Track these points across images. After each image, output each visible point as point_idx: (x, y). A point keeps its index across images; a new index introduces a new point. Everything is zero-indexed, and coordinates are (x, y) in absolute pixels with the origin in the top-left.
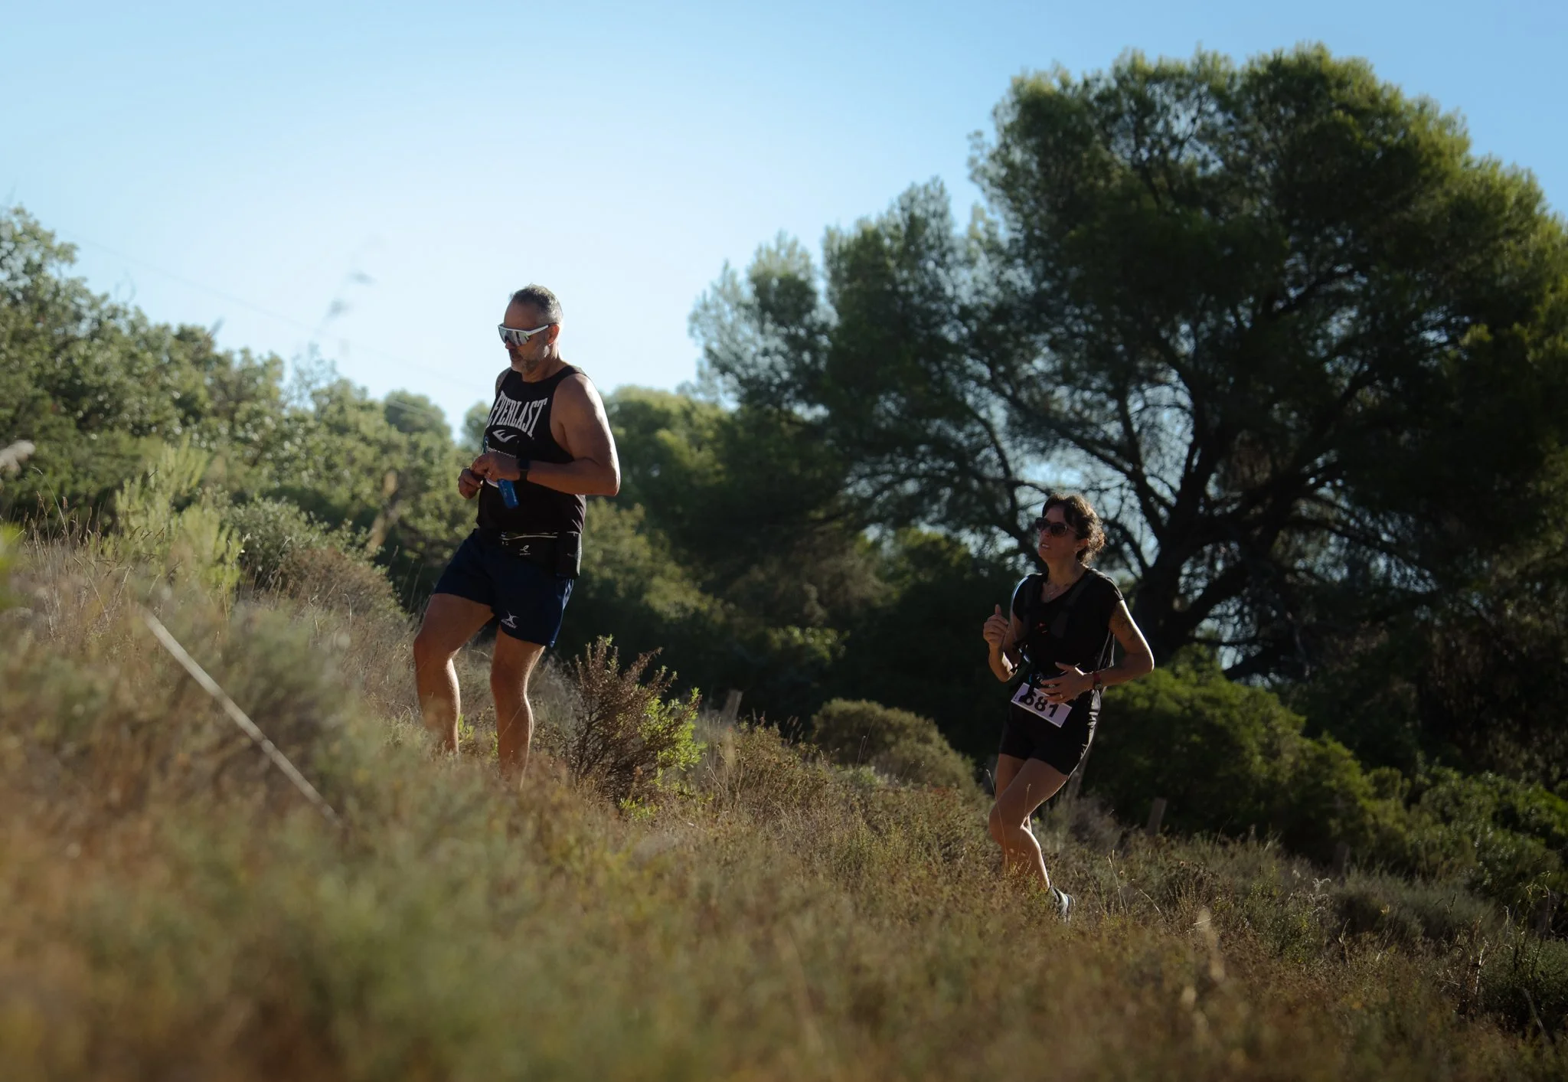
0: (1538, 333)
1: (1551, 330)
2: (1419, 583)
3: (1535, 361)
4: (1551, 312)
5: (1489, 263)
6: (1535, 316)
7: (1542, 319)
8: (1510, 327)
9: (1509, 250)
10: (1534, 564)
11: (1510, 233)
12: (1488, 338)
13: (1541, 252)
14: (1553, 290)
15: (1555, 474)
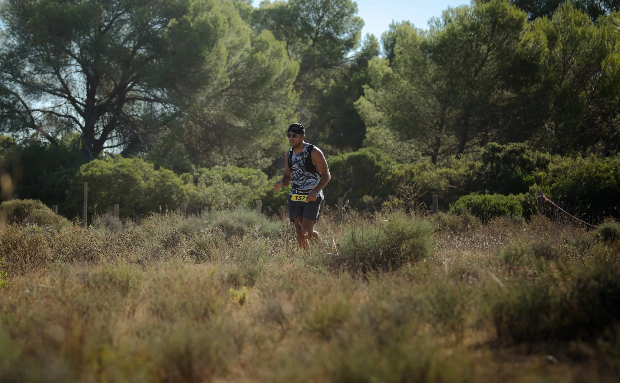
0: (191, 17)
1: (195, 15)
2: (171, 109)
3: (194, 26)
4: (194, 9)
6: (188, 11)
7: (192, 12)
8: (182, 17)
10: (210, 93)
12: (177, 22)
15: (210, 62)
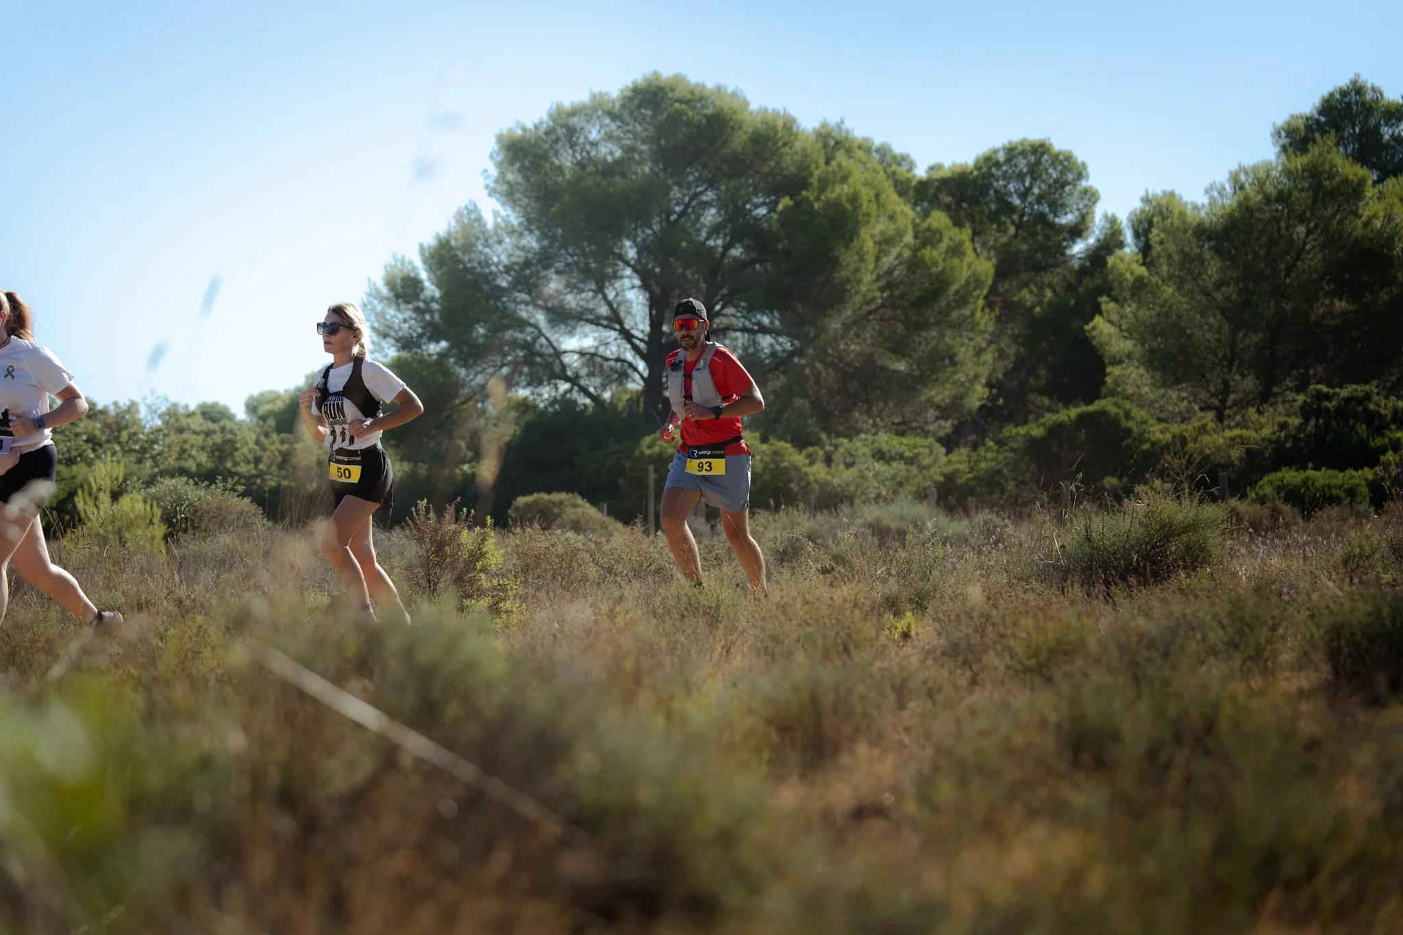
0: (816, 193)
1: (822, 190)
2: (786, 344)
3: (820, 208)
4: (819, 181)
5: (778, 163)
6: (810, 185)
7: (816, 185)
8: (800, 193)
9: (787, 154)
10: (849, 317)
11: (785, 144)
12: (791, 203)
13: (804, 150)
14: (817, 168)
15: (847, 265)
